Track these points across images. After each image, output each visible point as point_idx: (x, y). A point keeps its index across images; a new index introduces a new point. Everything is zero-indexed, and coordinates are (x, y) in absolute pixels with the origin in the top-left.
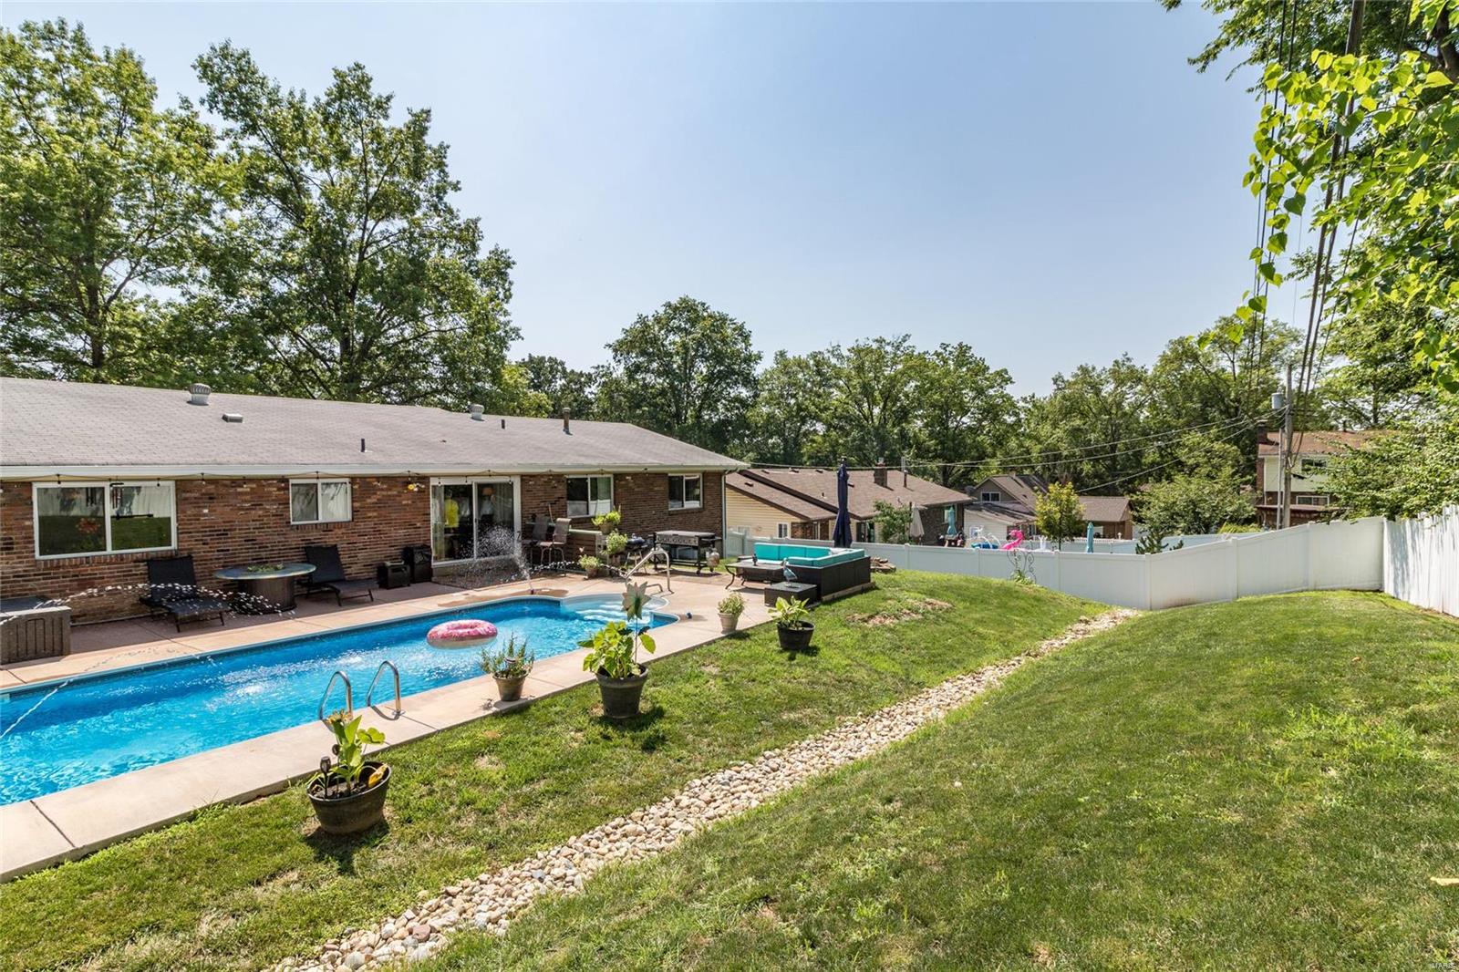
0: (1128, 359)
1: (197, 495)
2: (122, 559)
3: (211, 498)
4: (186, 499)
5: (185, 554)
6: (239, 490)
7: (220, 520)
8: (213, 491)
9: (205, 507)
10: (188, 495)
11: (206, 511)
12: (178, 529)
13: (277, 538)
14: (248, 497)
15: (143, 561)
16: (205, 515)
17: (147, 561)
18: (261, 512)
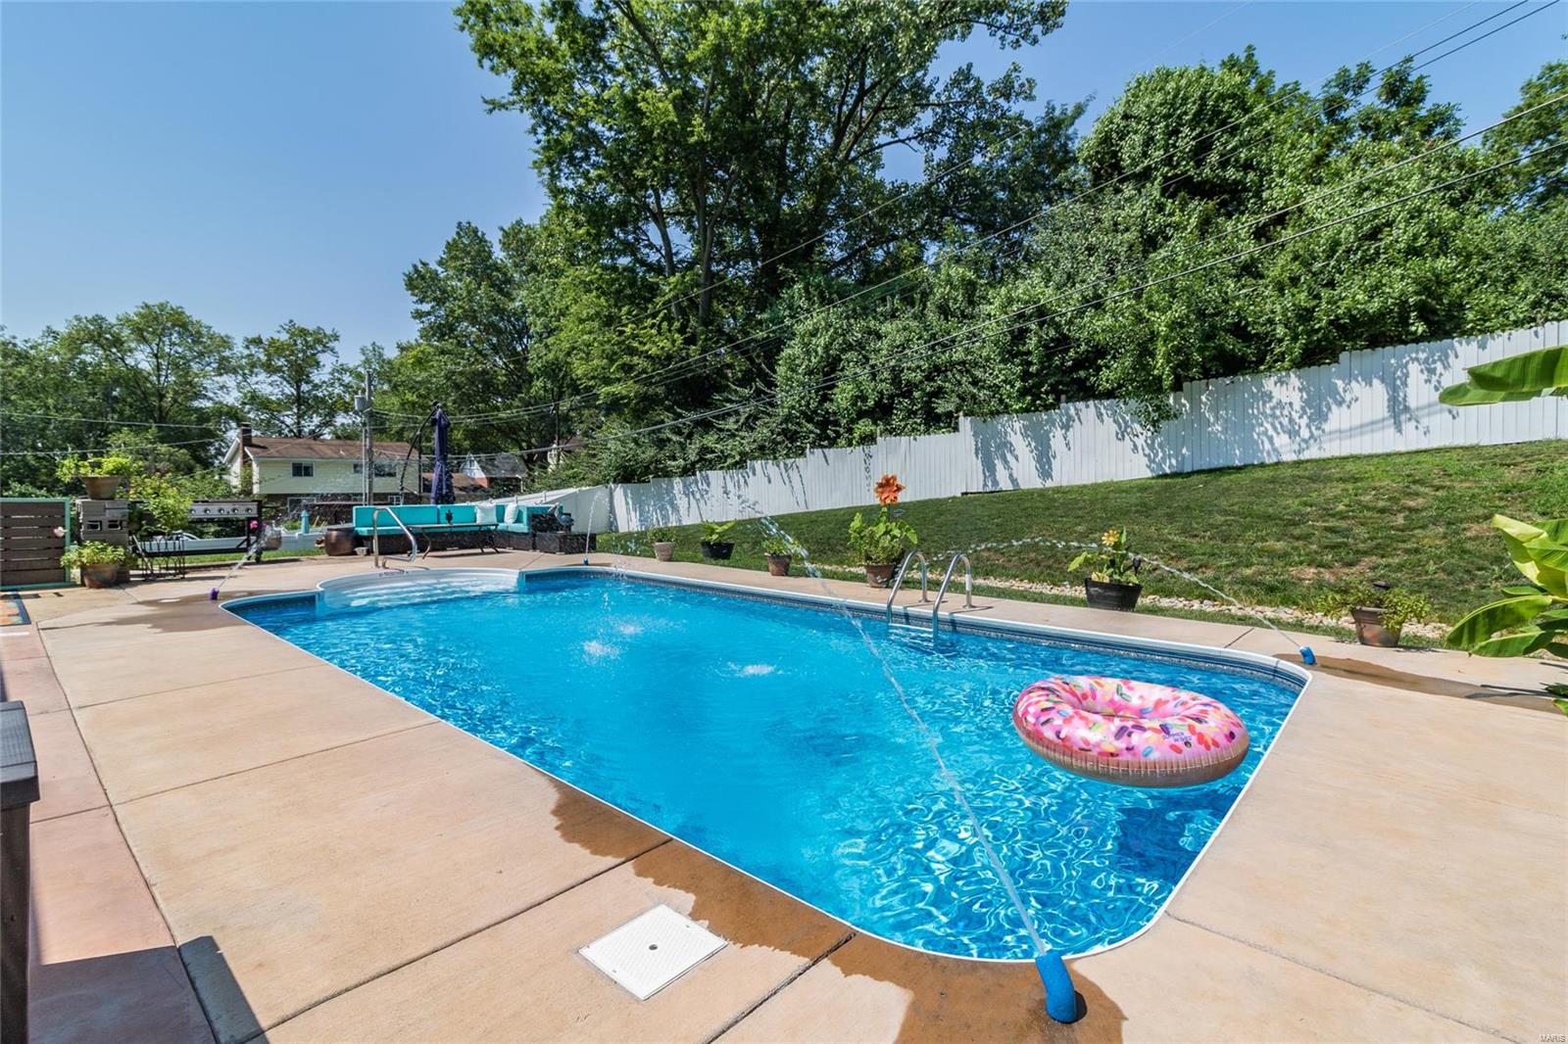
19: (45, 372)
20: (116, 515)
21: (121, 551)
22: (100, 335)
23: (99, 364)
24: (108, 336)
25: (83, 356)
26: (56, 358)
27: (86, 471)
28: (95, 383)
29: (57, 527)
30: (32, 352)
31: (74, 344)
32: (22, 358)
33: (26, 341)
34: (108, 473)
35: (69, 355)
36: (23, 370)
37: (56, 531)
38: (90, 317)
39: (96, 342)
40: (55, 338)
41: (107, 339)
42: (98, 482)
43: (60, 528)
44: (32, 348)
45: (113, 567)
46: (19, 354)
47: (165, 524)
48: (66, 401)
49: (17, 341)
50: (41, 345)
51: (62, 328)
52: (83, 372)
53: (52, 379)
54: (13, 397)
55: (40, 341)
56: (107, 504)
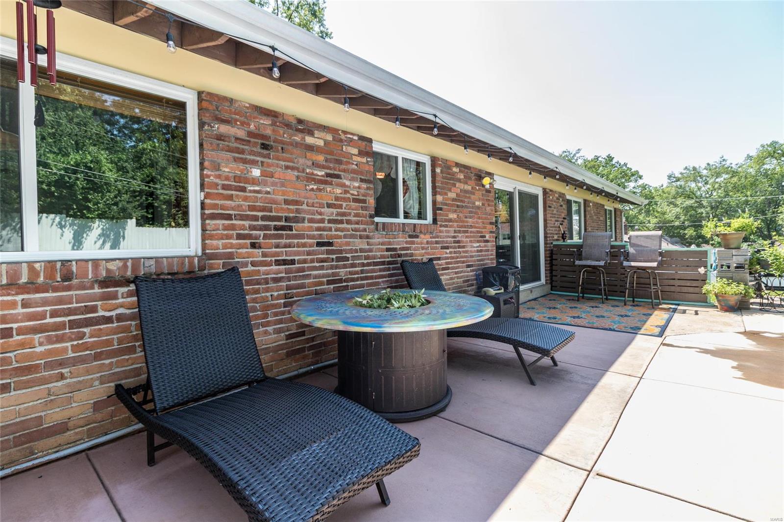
0: (724, 160)
1: (241, 133)
2: (67, 277)
3: (265, 147)
4: (220, 137)
5: (218, 266)
6: (309, 140)
7: (280, 198)
8: (268, 132)
9: (254, 163)
10: (224, 129)
11: (256, 172)
12: (203, 206)
13: (361, 244)
14: (320, 158)
15: (127, 282)
16: (254, 182)
17: (135, 280)
18: (338, 191)
19: (746, 178)
20: (741, 260)
21: (742, 287)
22: (774, 152)
23: (774, 169)
24: (779, 151)
25: (765, 166)
26: (751, 170)
27: (721, 229)
28: (772, 180)
29: (700, 267)
30: (740, 169)
31: (760, 160)
32: (734, 173)
33: (737, 164)
34: (735, 230)
35: (758, 167)
36: (735, 179)
37: (699, 270)
38: (769, 143)
39: (772, 156)
40: (751, 160)
41: (778, 153)
42: (729, 237)
43: (703, 268)
44: (739, 167)
45: (736, 297)
46: (733, 172)
47: (776, 269)
48: (756, 192)
49: (732, 165)
50: (743, 165)
51: (753, 153)
52: (766, 175)
53: (749, 181)
54: (731, 194)
55: (743, 163)
56: (734, 252)
